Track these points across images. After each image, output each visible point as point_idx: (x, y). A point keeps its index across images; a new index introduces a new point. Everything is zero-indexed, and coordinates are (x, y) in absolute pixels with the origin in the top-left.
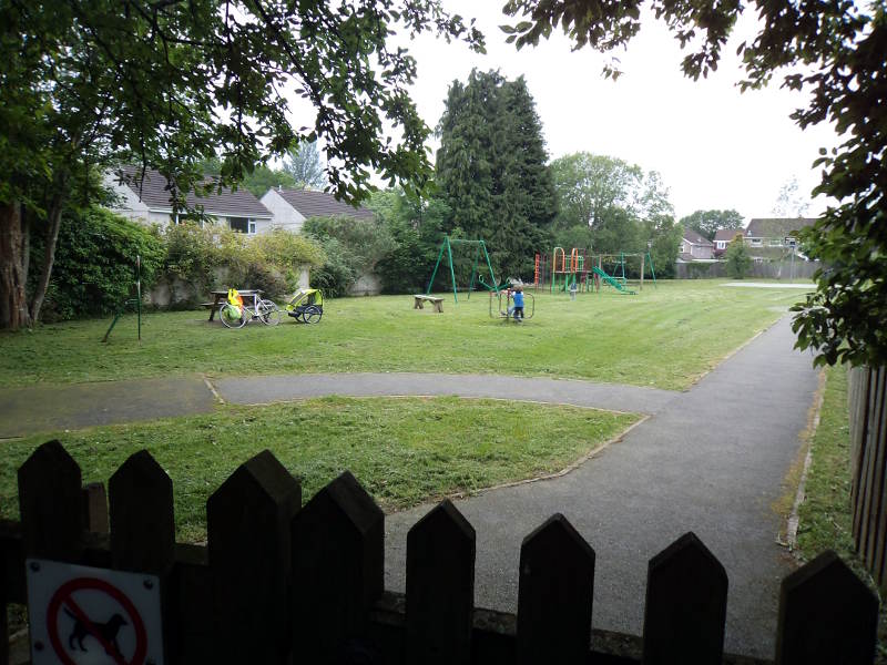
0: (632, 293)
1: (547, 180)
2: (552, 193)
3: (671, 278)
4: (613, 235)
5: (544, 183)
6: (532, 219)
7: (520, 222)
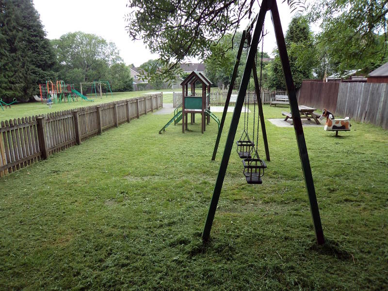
0: (91, 101)
1: (46, 46)
2: (49, 52)
3: (131, 91)
4: (95, 72)
5: (44, 48)
6: (39, 67)
7: (30, 68)
